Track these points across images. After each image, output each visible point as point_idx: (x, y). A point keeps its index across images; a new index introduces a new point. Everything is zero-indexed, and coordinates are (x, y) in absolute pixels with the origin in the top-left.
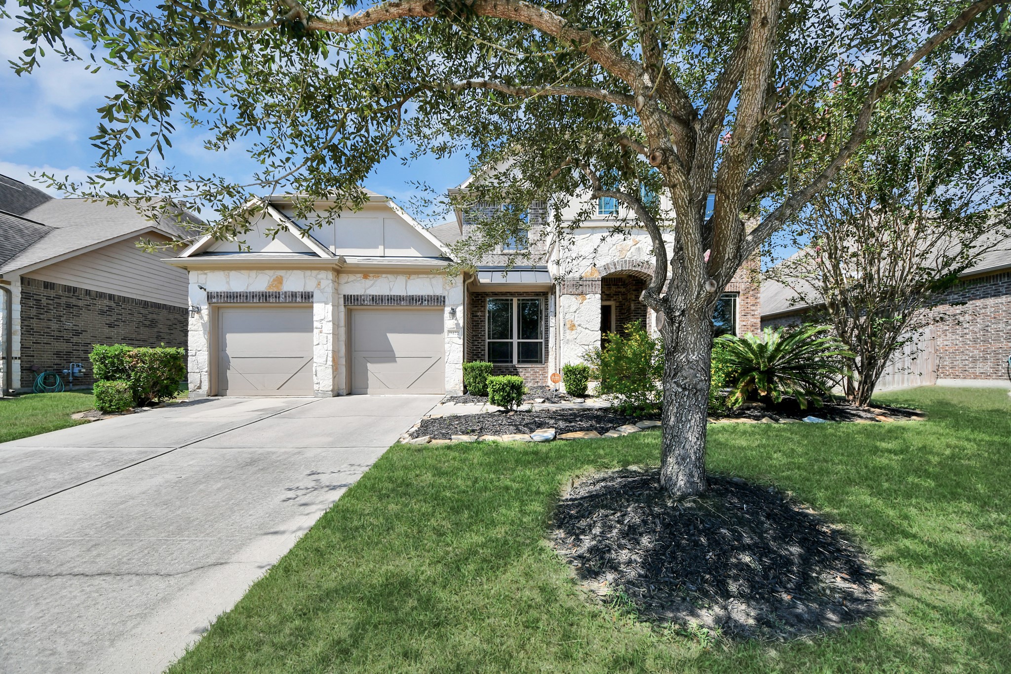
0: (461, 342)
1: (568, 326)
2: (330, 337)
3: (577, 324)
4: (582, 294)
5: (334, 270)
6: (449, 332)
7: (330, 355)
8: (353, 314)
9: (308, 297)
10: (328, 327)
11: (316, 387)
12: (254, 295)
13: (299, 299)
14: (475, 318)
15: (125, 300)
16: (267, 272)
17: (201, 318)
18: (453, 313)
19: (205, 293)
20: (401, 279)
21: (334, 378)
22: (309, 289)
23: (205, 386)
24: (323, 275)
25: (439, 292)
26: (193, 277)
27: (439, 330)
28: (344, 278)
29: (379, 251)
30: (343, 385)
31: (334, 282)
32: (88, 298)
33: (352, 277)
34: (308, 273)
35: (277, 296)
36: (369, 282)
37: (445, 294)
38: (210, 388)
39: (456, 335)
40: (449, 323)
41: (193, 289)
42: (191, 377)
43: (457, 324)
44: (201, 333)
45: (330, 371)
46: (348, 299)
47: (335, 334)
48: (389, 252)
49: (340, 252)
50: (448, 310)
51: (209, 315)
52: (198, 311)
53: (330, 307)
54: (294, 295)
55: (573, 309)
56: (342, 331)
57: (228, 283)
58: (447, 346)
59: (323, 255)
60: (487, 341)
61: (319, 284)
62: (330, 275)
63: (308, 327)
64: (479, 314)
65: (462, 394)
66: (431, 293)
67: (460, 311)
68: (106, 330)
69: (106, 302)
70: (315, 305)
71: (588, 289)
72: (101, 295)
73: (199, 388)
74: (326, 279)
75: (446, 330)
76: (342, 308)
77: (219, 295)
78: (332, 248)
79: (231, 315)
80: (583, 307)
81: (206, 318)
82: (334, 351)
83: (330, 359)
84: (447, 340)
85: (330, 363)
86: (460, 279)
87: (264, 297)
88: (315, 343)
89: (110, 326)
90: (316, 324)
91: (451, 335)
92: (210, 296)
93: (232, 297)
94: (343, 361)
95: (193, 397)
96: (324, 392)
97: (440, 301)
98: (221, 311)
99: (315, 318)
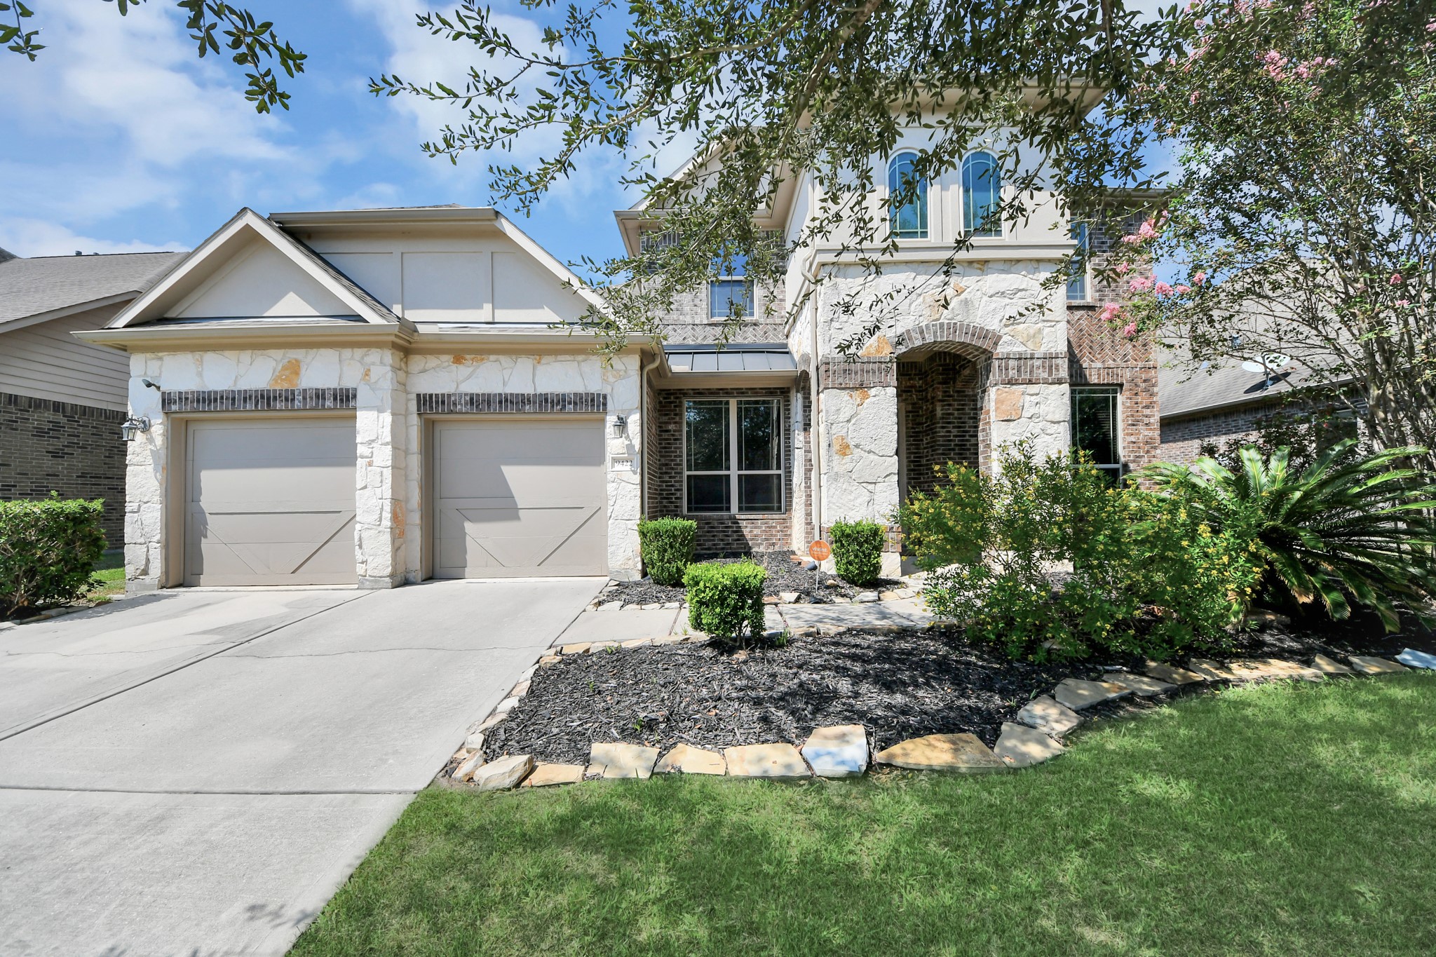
0: (637, 478)
1: (836, 447)
2: (388, 473)
3: (852, 443)
4: (861, 387)
5: (395, 346)
6: (615, 460)
7: (388, 508)
8: (438, 428)
9: (346, 398)
10: (384, 456)
11: (360, 569)
12: (246, 396)
13: (329, 403)
14: (665, 436)
16: (272, 352)
17: (151, 440)
18: (622, 424)
19: (157, 396)
20: (524, 365)
21: (396, 550)
22: (348, 383)
23: (156, 570)
24: (374, 356)
25: (594, 387)
26: (139, 366)
27: (595, 456)
28: (417, 362)
29: (485, 313)
30: (415, 563)
31: (395, 369)
33: (432, 361)
34: (347, 353)
35: (289, 397)
36: (463, 370)
37: (606, 390)
38: (166, 572)
39: (627, 467)
40: (614, 444)
41: (135, 386)
42: (129, 552)
43: (630, 447)
44: (150, 469)
45: (387, 538)
46: (425, 402)
47: (398, 468)
48: (501, 315)
49: (411, 316)
50: (611, 420)
51: (165, 435)
52: (146, 427)
53: (387, 418)
54: (320, 395)
55: (844, 416)
56: (415, 462)
57: (200, 374)
58: (610, 488)
59: (373, 318)
60: (686, 473)
61: (367, 373)
62: (388, 356)
63: (347, 457)
64: (671, 427)
65: (637, 577)
66: (581, 390)
67: (634, 422)
70: (359, 414)
71: (872, 379)
73: (145, 572)
74: (381, 364)
75: (609, 457)
76: (414, 419)
77: (183, 398)
78: (397, 310)
79: (211, 436)
80: (863, 412)
81: (159, 441)
82: (395, 500)
83: (387, 515)
84: (610, 476)
85: (387, 523)
86: (634, 362)
87: (265, 399)
88: (359, 486)
90: (361, 450)
91: (618, 467)
92: (167, 401)
93: (207, 400)
94: (416, 518)
95: (133, 590)
96: (376, 579)
97: (595, 404)
98: (191, 427)
99: (358, 440)
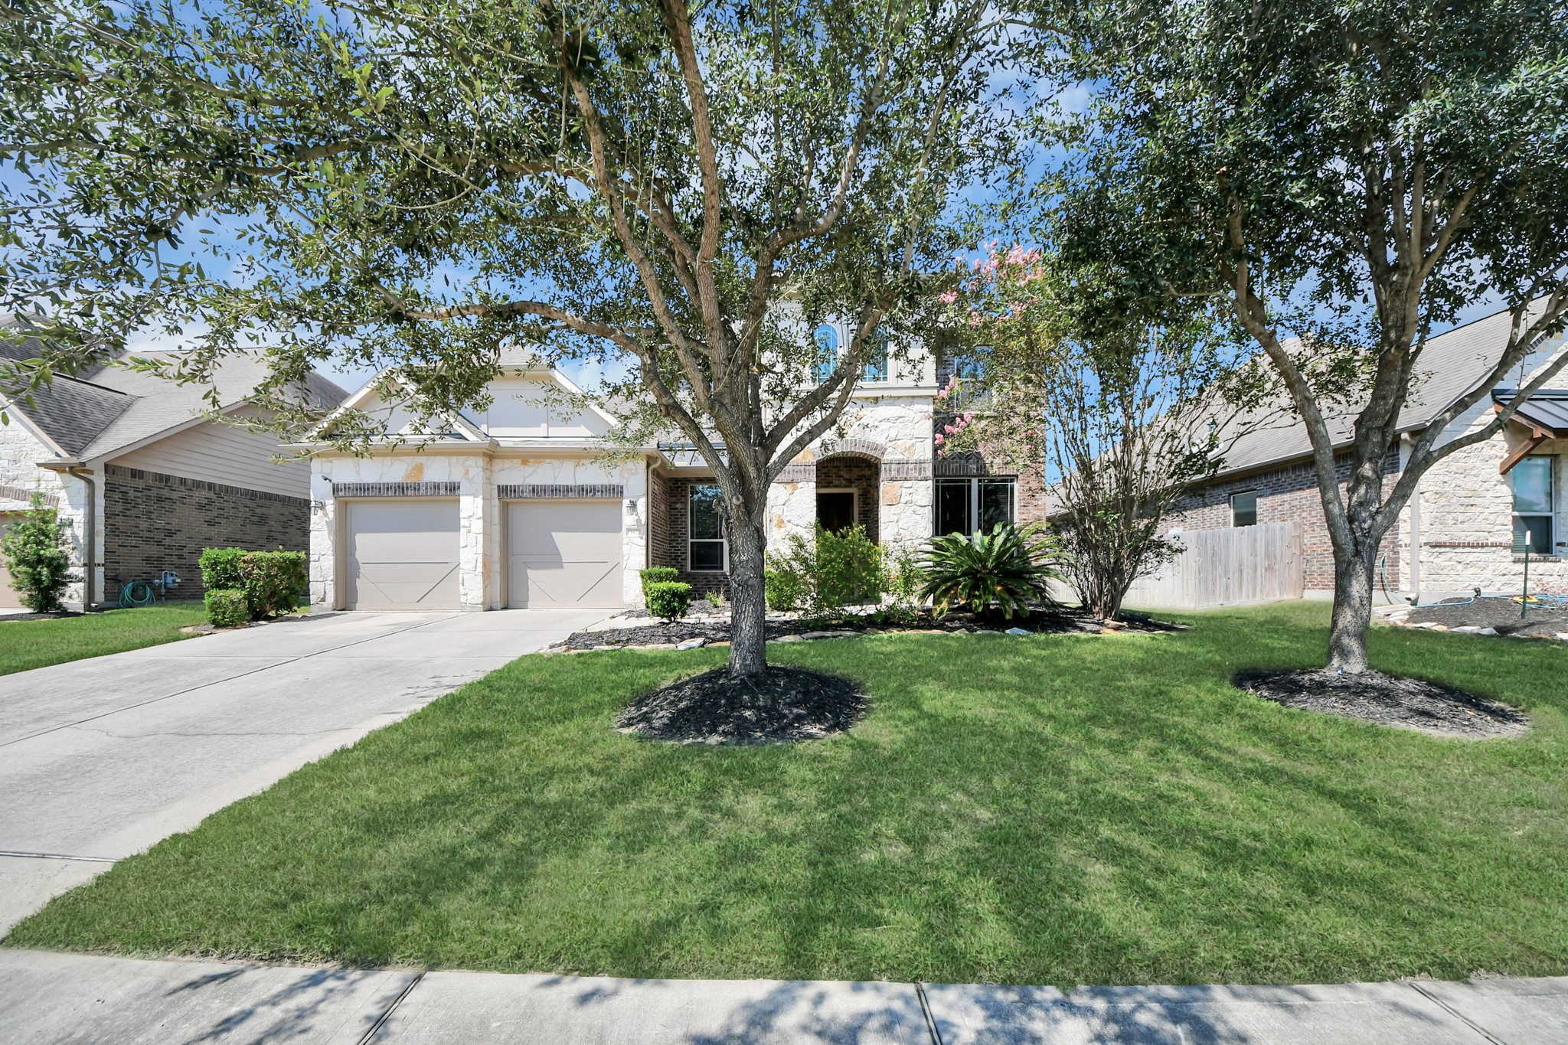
0: (643, 542)
1: (775, 522)
2: (480, 537)
3: (785, 519)
4: (792, 482)
5: (485, 455)
6: (629, 530)
7: (480, 560)
8: (511, 507)
9: (453, 488)
10: (478, 526)
11: (463, 599)
12: (388, 488)
13: (442, 492)
14: (674, 512)
15: (228, 490)
16: (405, 458)
17: (326, 515)
18: (633, 505)
19: (330, 486)
20: (568, 466)
21: (485, 587)
22: (455, 479)
23: (331, 598)
24: (471, 461)
25: (615, 481)
26: (316, 465)
27: (616, 527)
28: (498, 464)
29: (542, 430)
30: (497, 598)
31: (485, 469)
32: (183, 488)
33: (507, 463)
34: (454, 459)
35: (417, 488)
36: (528, 470)
37: (623, 483)
38: (336, 600)
39: (637, 534)
40: (628, 519)
41: (316, 480)
42: (312, 587)
43: (639, 521)
44: (326, 533)
45: (480, 579)
46: (503, 490)
47: (486, 533)
48: (553, 431)
49: (493, 432)
50: (626, 502)
51: (335, 511)
52: (322, 506)
53: (480, 501)
54: (436, 486)
55: (781, 501)
56: (496, 530)
57: (358, 472)
58: (625, 548)
59: (472, 438)
60: (690, 540)
61: (467, 472)
62: (481, 461)
63: (455, 526)
64: (679, 506)
65: (644, 607)
66: (606, 483)
67: (641, 504)
68: (205, 528)
69: (205, 493)
70: (462, 498)
71: (800, 476)
72: (198, 485)
73: (323, 600)
74: (475, 467)
75: (624, 528)
76: (496, 502)
77: (347, 487)
78: (484, 428)
79: (362, 511)
80: (793, 499)
81: (331, 515)
82: (484, 555)
83: (480, 564)
84: (625, 541)
85: (480, 569)
86: (642, 464)
87: (401, 489)
88: (462, 544)
89: (210, 523)
90: (463, 522)
91: (631, 534)
92: (336, 489)
93: (363, 489)
94: (497, 567)
95: (314, 610)
96: (473, 606)
97: (616, 491)
98: (350, 506)
99: (462, 515)
